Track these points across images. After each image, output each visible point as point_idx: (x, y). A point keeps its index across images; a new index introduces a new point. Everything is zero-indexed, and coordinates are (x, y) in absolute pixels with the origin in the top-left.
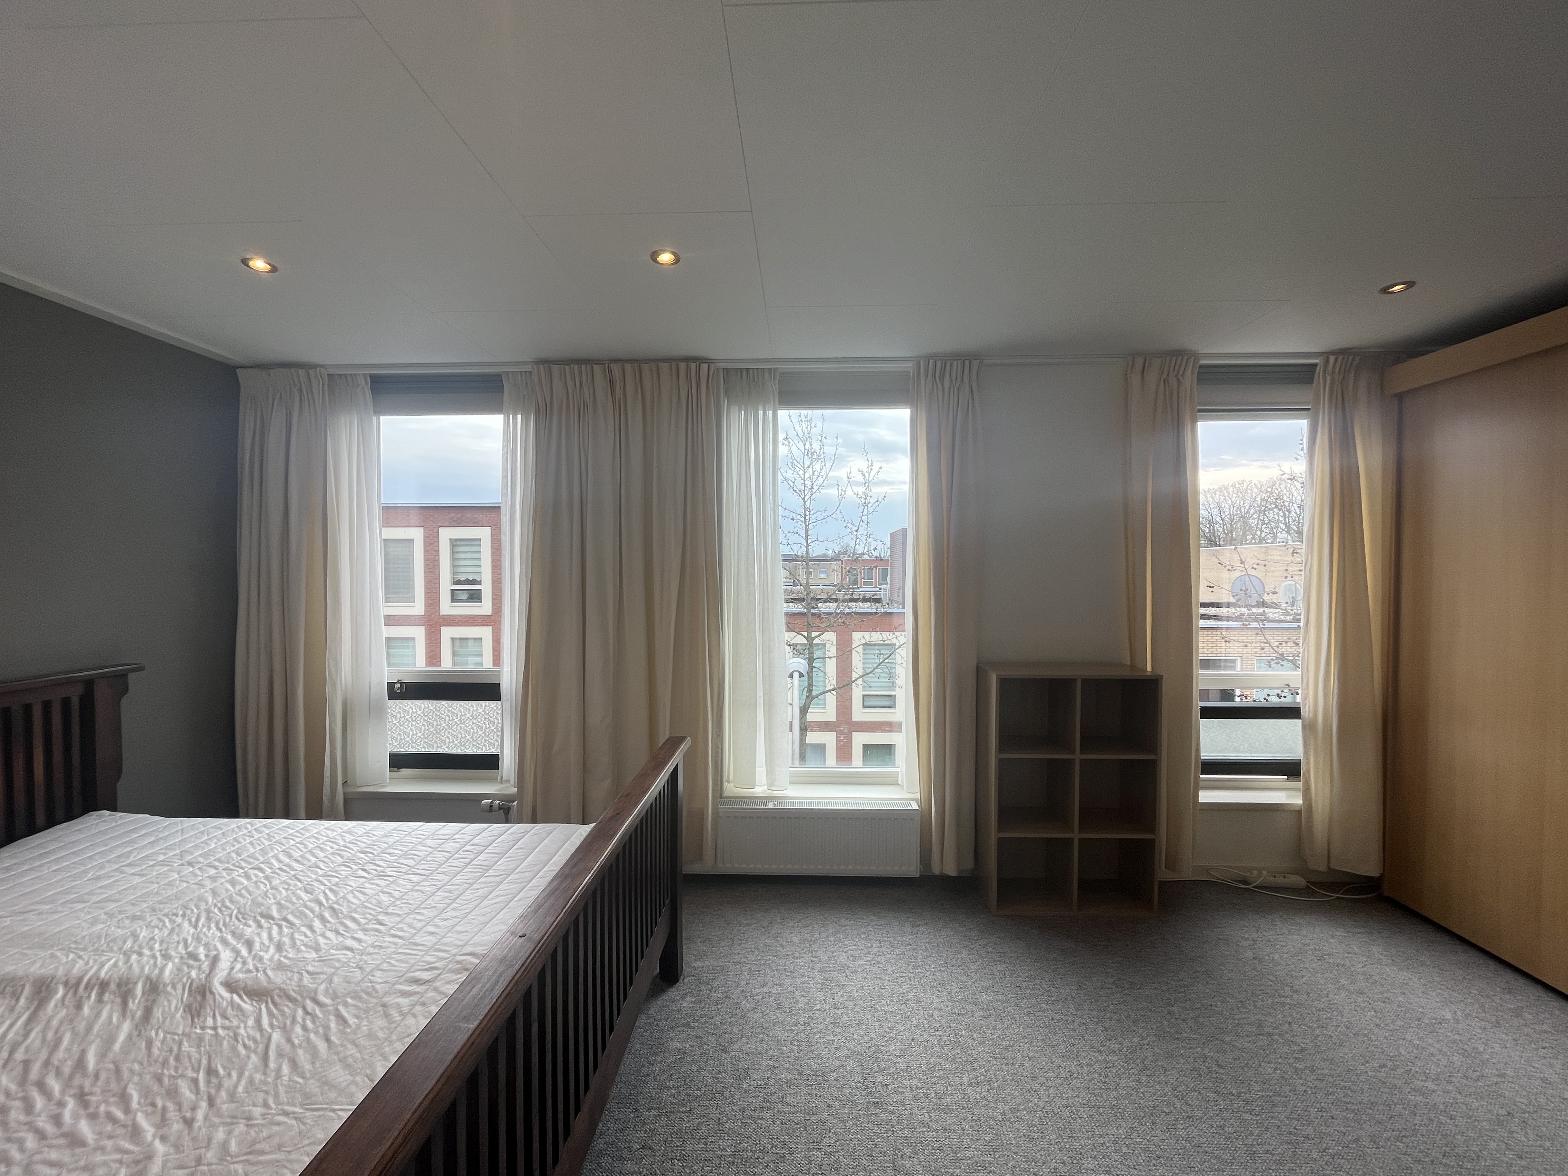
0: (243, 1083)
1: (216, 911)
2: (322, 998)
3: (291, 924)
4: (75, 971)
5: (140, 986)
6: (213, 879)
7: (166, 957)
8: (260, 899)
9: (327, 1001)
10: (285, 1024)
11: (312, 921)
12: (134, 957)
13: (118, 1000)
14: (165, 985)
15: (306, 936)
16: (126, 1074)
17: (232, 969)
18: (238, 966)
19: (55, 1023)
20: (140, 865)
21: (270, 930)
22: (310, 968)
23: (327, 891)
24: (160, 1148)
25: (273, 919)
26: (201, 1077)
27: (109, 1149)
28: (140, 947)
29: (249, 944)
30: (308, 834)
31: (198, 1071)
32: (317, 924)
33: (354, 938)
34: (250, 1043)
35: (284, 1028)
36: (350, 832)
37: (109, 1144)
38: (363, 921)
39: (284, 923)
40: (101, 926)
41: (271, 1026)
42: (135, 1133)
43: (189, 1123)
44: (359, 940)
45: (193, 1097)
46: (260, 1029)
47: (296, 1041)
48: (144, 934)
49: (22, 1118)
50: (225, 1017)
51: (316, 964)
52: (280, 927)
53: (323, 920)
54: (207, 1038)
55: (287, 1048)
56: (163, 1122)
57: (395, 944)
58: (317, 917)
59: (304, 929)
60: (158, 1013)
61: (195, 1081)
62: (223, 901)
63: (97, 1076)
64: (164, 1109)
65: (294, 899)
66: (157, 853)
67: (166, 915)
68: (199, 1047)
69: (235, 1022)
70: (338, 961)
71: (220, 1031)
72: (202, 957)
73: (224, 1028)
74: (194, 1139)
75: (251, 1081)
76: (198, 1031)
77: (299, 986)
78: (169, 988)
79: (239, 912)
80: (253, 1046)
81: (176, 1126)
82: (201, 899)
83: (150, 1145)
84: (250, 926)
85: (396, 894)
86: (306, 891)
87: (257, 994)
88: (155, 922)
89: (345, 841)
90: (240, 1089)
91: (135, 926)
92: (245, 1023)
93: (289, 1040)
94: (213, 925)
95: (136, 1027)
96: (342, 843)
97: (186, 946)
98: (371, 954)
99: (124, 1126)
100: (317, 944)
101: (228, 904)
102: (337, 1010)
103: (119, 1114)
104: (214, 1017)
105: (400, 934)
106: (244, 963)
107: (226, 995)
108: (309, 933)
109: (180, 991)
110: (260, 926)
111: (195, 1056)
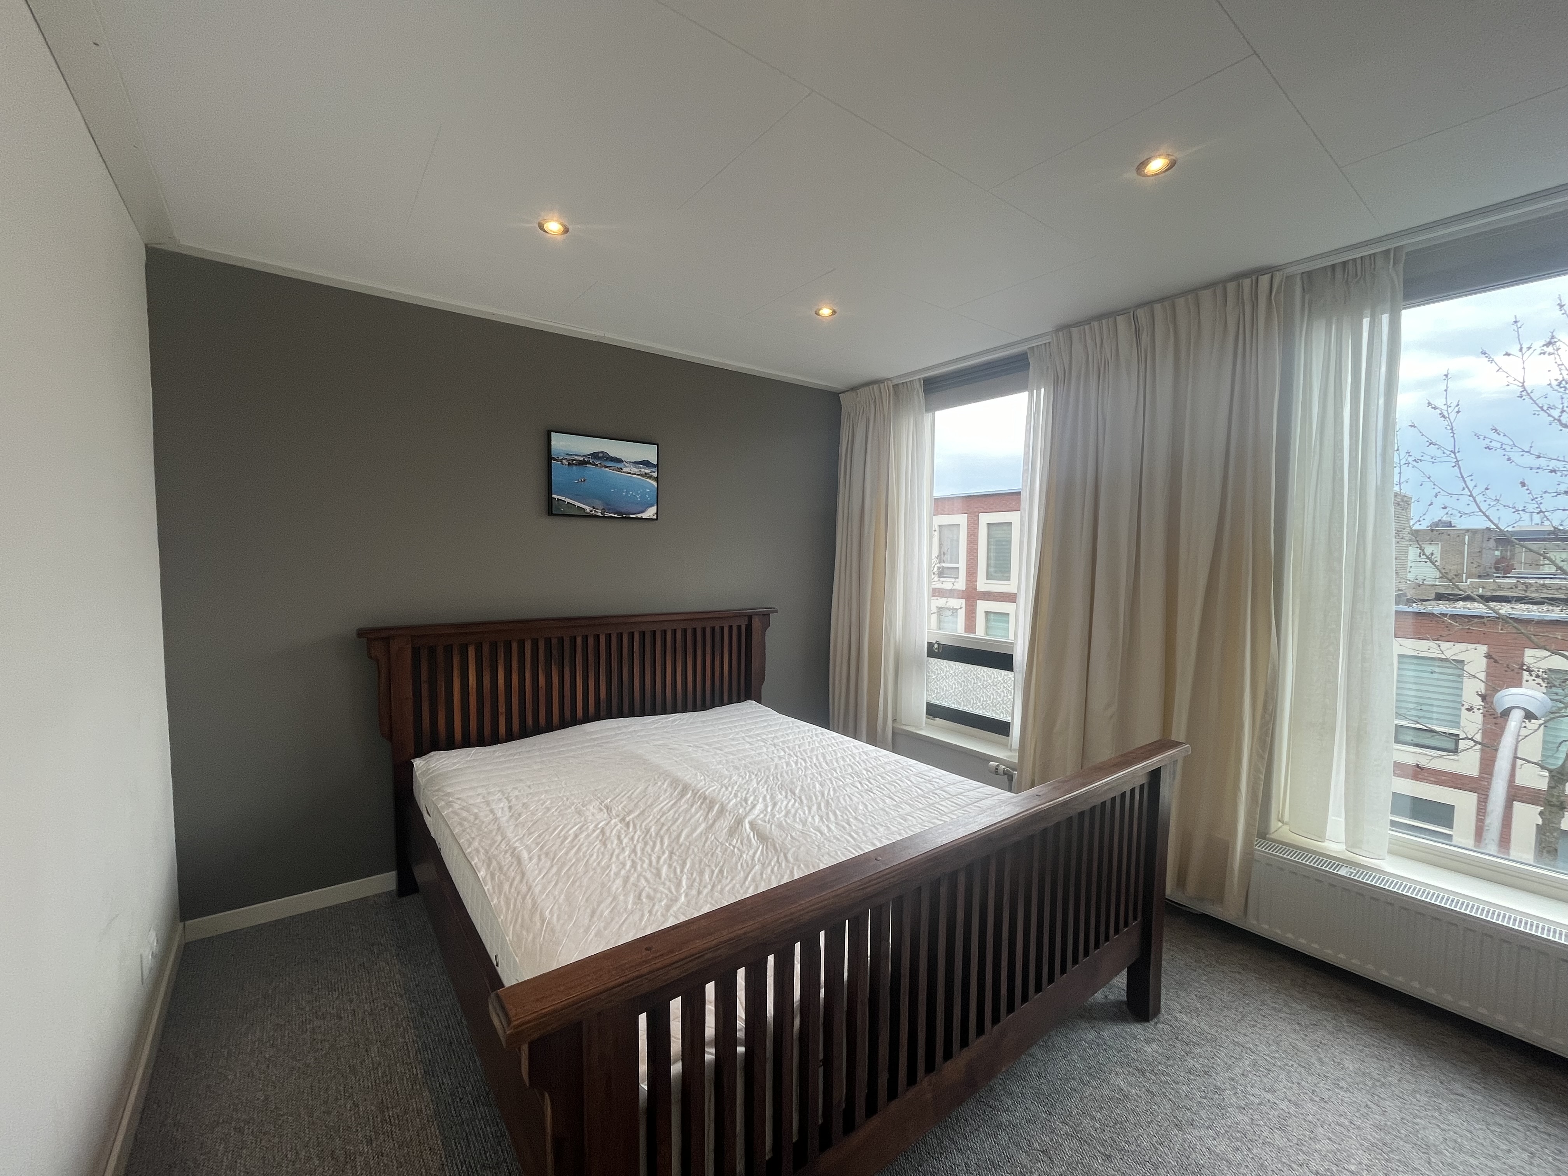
0: (730, 886)
1: (771, 778)
2: (789, 856)
3: (802, 802)
4: (699, 786)
5: (717, 806)
6: (780, 758)
7: (736, 796)
8: (795, 780)
9: (791, 860)
10: (765, 863)
11: (813, 805)
12: (724, 789)
13: (707, 810)
14: (727, 811)
15: (804, 813)
16: (690, 852)
17: (758, 816)
18: (762, 816)
19: (681, 810)
20: (753, 738)
21: (790, 800)
22: (794, 834)
23: (831, 789)
24: (683, 898)
25: (795, 795)
26: (716, 871)
27: (666, 886)
28: (729, 785)
29: (774, 805)
30: (841, 746)
31: (716, 868)
32: (814, 808)
33: (828, 826)
34: (745, 865)
35: (763, 864)
36: (866, 753)
37: (668, 883)
38: (840, 817)
39: (798, 800)
40: (721, 766)
41: (759, 860)
42: (679, 885)
43: (699, 893)
44: (829, 829)
45: (708, 881)
46: (753, 860)
47: (764, 876)
48: (735, 778)
49: (649, 851)
50: (742, 843)
51: (798, 833)
52: (795, 801)
53: (819, 808)
54: (729, 850)
55: (759, 877)
56: (690, 887)
57: (848, 842)
58: (817, 803)
59: (806, 808)
60: (717, 825)
61: (713, 872)
62: (777, 774)
63: (681, 846)
64: (695, 879)
65: (811, 787)
66: (764, 734)
67: (749, 772)
68: (723, 854)
69: (745, 848)
70: (811, 837)
71: (736, 850)
72: (749, 802)
73: (739, 849)
74: (696, 903)
75: (733, 887)
76: (727, 844)
77: (783, 843)
78: (727, 814)
79: (781, 784)
80: (745, 867)
81: (694, 892)
82: (769, 769)
83: (680, 895)
84: (781, 794)
85: (870, 808)
86: (821, 785)
87: (763, 837)
88: (743, 774)
89: (860, 758)
90: (727, 889)
91: (733, 773)
92: (748, 851)
93: (762, 874)
94: (766, 786)
95: (706, 829)
96: (857, 759)
97: (747, 793)
98: (830, 841)
99: (677, 878)
100: (806, 820)
101: (779, 776)
102: (793, 868)
103: (678, 871)
104: (737, 841)
105: (855, 836)
106: (765, 815)
107: (748, 830)
108: (807, 812)
109: (731, 818)
110: (786, 797)
111: (720, 857)
